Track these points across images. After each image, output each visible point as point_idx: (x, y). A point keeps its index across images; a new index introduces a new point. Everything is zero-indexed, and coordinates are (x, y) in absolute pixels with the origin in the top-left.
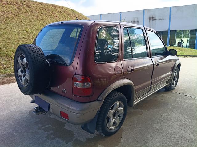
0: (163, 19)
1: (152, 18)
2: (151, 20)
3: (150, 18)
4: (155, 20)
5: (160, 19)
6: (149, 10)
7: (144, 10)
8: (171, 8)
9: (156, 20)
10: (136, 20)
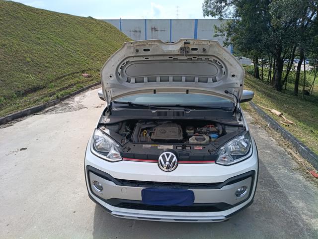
0: (165, 31)
1: (154, 29)
2: (153, 31)
3: (152, 29)
4: (157, 31)
5: (161, 31)
6: (150, 20)
7: (145, 20)
8: (171, 20)
9: (159, 32)
10: (138, 30)
